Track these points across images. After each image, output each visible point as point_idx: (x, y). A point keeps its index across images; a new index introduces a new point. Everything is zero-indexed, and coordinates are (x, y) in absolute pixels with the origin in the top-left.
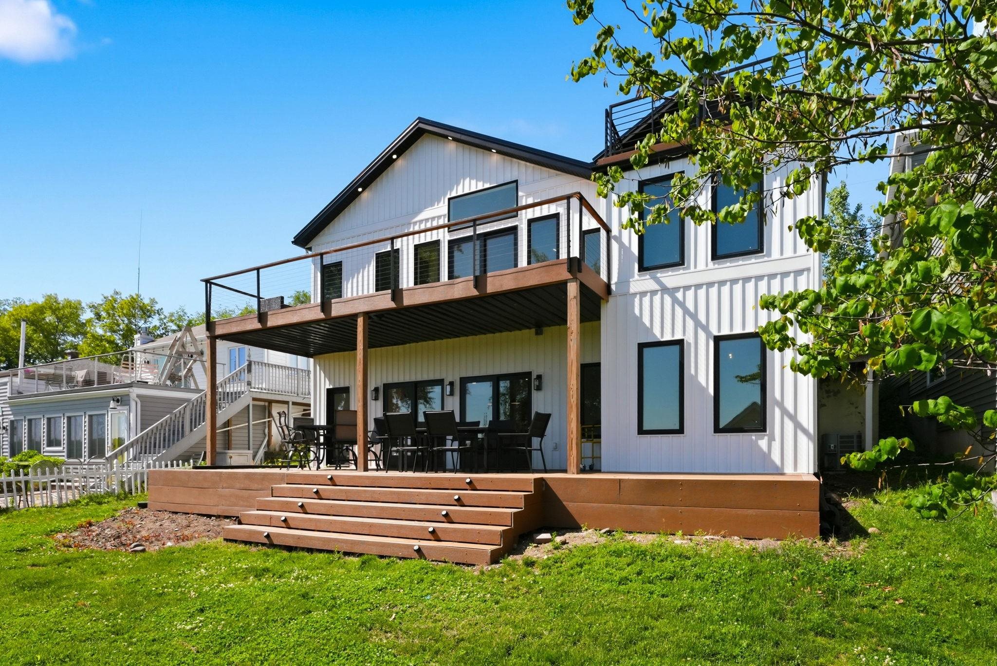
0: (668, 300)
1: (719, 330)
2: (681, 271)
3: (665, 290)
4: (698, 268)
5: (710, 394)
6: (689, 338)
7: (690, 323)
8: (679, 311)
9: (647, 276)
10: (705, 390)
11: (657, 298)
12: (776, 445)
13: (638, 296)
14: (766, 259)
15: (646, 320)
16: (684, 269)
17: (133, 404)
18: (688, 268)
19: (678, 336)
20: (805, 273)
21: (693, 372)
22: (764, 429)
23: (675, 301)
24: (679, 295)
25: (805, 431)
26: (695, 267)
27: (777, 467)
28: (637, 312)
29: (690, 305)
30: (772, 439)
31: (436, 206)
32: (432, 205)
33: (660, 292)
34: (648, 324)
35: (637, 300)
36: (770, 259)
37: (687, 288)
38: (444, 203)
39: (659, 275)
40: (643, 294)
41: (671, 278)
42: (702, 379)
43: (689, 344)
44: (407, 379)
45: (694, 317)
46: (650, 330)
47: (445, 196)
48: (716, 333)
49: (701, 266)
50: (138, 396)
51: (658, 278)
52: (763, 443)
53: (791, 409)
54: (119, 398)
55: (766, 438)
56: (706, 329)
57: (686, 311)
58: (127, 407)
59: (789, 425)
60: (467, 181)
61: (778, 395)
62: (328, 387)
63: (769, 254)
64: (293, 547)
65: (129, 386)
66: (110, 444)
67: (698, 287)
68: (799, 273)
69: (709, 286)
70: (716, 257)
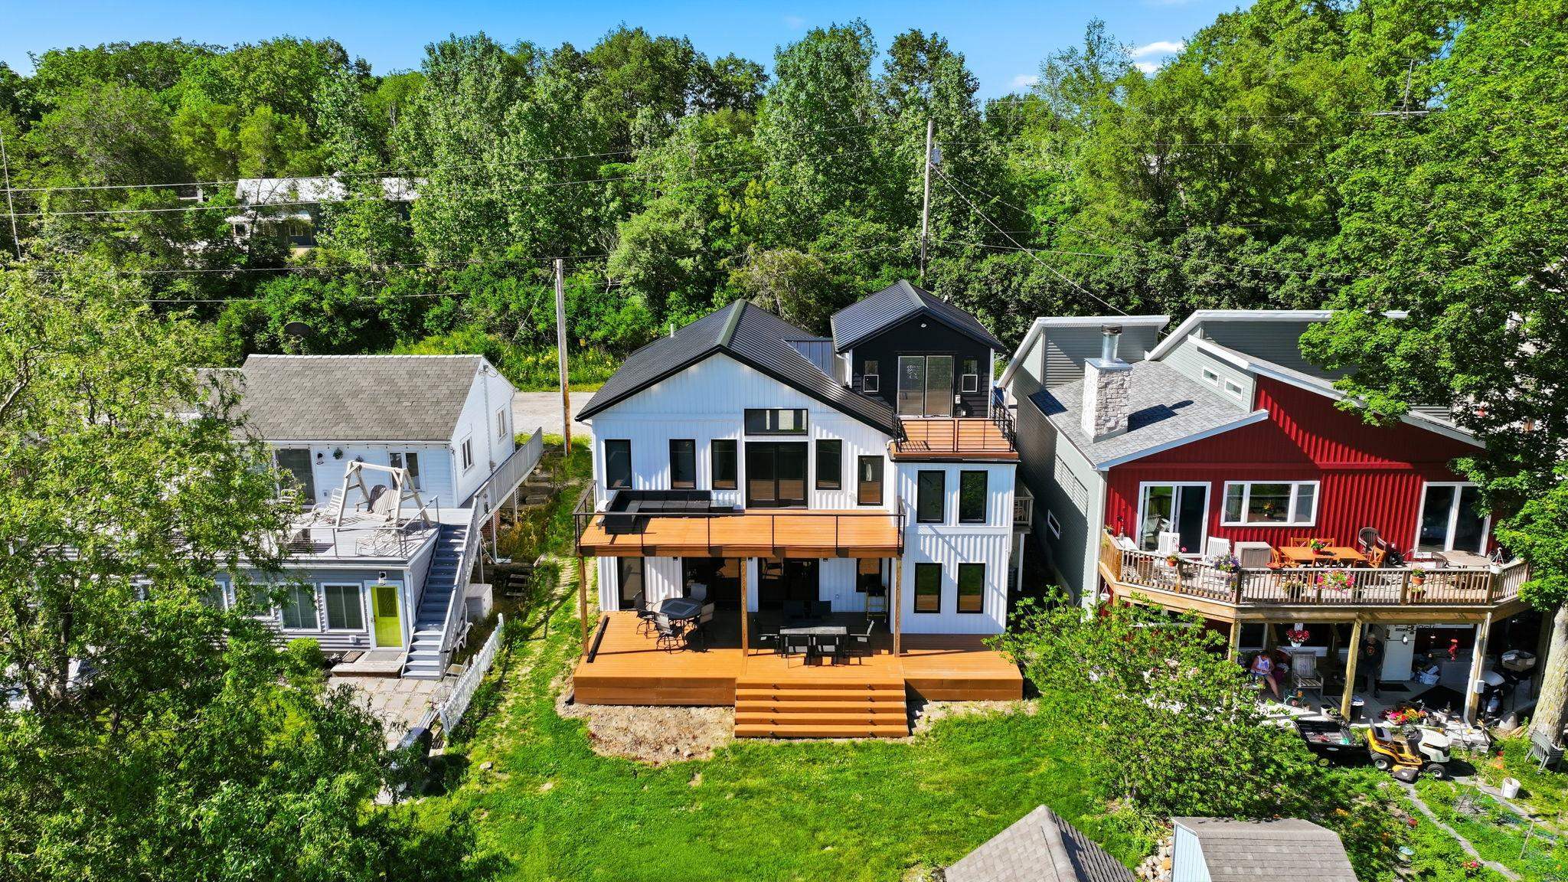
16: (943, 525)
17: (407, 579)
18: (946, 524)
19: (939, 561)
20: (1006, 537)
22: (982, 612)
26: (950, 525)
37: (945, 536)
43: (945, 566)
49: (953, 525)
54: (385, 573)
58: (400, 581)
63: (989, 525)
64: (789, 736)
65: (404, 562)
66: (370, 616)
67: (951, 536)
68: (1002, 536)
69: (957, 536)
70: (961, 521)
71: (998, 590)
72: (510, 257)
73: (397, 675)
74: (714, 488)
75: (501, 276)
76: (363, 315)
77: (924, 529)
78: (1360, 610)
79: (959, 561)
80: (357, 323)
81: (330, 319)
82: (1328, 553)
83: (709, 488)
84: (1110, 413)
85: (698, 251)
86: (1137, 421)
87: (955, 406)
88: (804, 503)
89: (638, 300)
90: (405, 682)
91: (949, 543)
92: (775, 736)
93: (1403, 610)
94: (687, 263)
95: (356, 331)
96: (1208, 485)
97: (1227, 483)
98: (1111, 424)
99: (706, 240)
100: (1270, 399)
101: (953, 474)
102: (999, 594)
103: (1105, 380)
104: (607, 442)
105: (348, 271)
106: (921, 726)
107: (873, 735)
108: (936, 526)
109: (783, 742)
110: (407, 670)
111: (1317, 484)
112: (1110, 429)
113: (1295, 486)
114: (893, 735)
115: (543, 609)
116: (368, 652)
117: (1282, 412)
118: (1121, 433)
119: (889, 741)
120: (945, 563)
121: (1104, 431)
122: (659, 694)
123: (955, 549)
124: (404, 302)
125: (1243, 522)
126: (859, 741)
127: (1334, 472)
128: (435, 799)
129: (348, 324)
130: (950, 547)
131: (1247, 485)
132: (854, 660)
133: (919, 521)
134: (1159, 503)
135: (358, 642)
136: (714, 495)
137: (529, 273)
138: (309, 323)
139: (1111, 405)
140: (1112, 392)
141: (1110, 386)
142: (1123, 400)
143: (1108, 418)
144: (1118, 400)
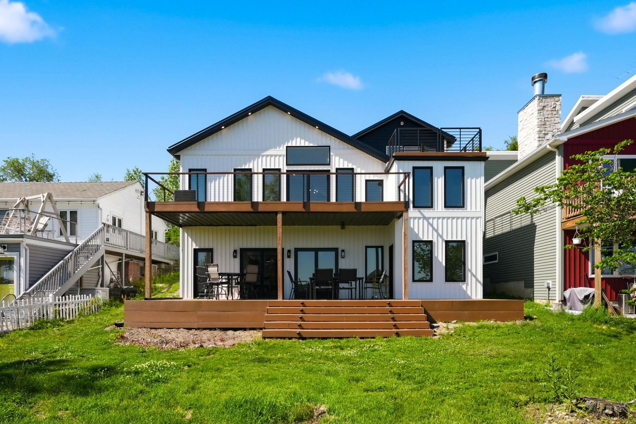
0: (426, 222)
1: (447, 238)
2: (431, 210)
3: (424, 218)
4: (438, 210)
5: (443, 266)
6: (435, 240)
7: (435, 234)
8: (430, 228)
9: (416, 210)
10: (441, 263)
11: (421, 221)
12: (469, 287)
13: (412, 219)
14: (465, 210)
15: (416, 230)
16: (433, 210)
17: (23, 251)
18: (434, 209)
19: (430, 239)
20: (480, 218)
21: (436, 255)
22: (464, 281)
23: (429, 223)
24: (431, 221)
25: (480, 282)
26: (437, 210)
27: (470, 296)
28: (412, 226)
29: (435, 226)
30: (467, 285)
31: (278, 149)
32: (275, 148)
33: (422, 219)
34: (417, 232)
35: (412, 220)
36: (467, 211)
37: (434, 218)
38: (283, 148)
39: (422, 211)
40: (415, 218)
41: (427, 212)
42: (440, 259)
43: (435, 243)
44: (258, 246)
45: (437, 231)
46: (417, 235)
47: (284, 144)
48: (446, 239)
49: (440, 209)
50: (27, 245)
51: (421, 212)
52: (464, 287)
53: (474, 273)
54: (6, 245)
55: (465, 284)
56: (442, 237)
57: (433, 228)
58: (18, 253)
59: (474, 279)
60: (299, 139)
61: (469, 267)
62: (195, 247)
63: (466, 209)
65: (22, 237)
67: (439, 218)
68: (477, 218)
69: (443, 218)
70: (446, 206)
84: (548, 129)
92: (300, 337)
101: (439, 169)
103: (542, 104)
106: (442, 331)
107: (398, 335)
108: (428, 210)
133: (414, 207)
139: (548, 123)
140: (548, 113)
141: (546, 109)
142: (556, 119)
143: (546, 133)
144: (552, 119)
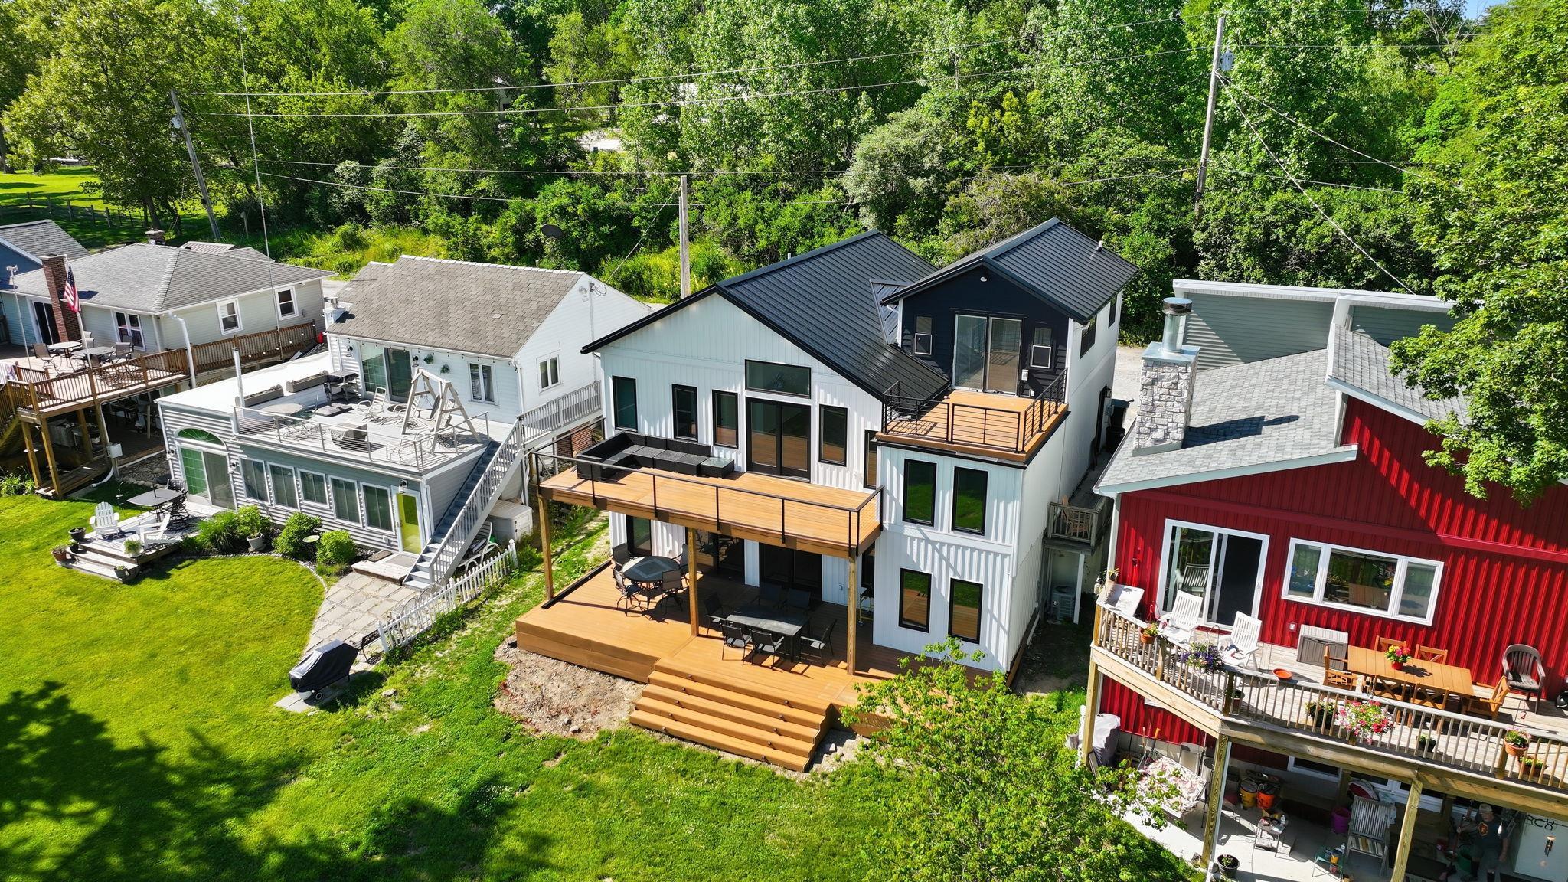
1: (955, 575)
2: (931, 530)
3: (928, 541)
4: (940, 531)
14: (985, 540)
16: (929, 527)
17: (424, 491)
19: (927, 572)
20: (1009, 557)
22: (978, 642)
26: (937, 529)
36: (987, 541)
40: (913, 539)
43: (935, 578)
46: (909, 558)
48: (952, 577)
49: (945, 531)
50: (427, 482)
54: (406, 481)
56: (949, 573)
58: (418, 492)
63: (987, 538)
64: (682, 738)
65: (420, 475)
66: (397, 521)
67: (942, 544)
68: (1004, 556)
69: (950, 545)
70: (954, 528)
71: (998, 621)
72: (758, 170)
73: (400, 582)
74: (715, 443)
75: (741, 188)
76: (612, 220)
77: (911, 530)
78: (1420, 768)
79: (951, 575)
80: (605, 229)
81: (583, 224)
82: (1420, 672)
83: (711, 443)
84: (1158, 420)
85: (932, 170)
86: (1194, 437)
87: (1021, 383)
88: (807, 475)
89: (868, 220)
90: (404, 589)
91: (940, 552)
92: (667, 732)
93: (1496, 786)
94: (918, 184)
95: (604, 236)
96: (1265, 539)
97: (1294, 542)
98: (1159, 434)
99: (945, 156)
100: (1367, 432)
101: (945, 470)
102: (999, 625)
103: (1152, 375)
104: (614, 378)
105: (619, 177)
106: (827, 764)
107: (767, 760)
108: (926, 529)
109: (673, 742)
110: (410, 578)
111: (1439, 566)
112: (1157, 441)
113: (1403, 562)
114: (787, 767)
115: (565, 542)
116: (396, 554)
117: (1387, 454)
118: (1171, 448)
119: (779, 772)
120: (935, 575)
121: (1149, 443)
122: (591, 657)
123: (948, 560)
124: (655, 209)
125: (1317, 599)
126: (748, 762)
127: (1468, 553)
128: (327, 714)
129: (597, 229)
130: (941, 558)
131: (1326, 549)
132: (800, 667)
133: (905, 519)
134: (1193, 552)
135: (389, 543)
136: (716, 451)
137: (771, 187)
138: (563, 227)
139: (1158, 410)
140: (1161, 391)
141: (1159, 384)
142: (1176, 405)
143: (1154, 426)
144: (1169, 403)
